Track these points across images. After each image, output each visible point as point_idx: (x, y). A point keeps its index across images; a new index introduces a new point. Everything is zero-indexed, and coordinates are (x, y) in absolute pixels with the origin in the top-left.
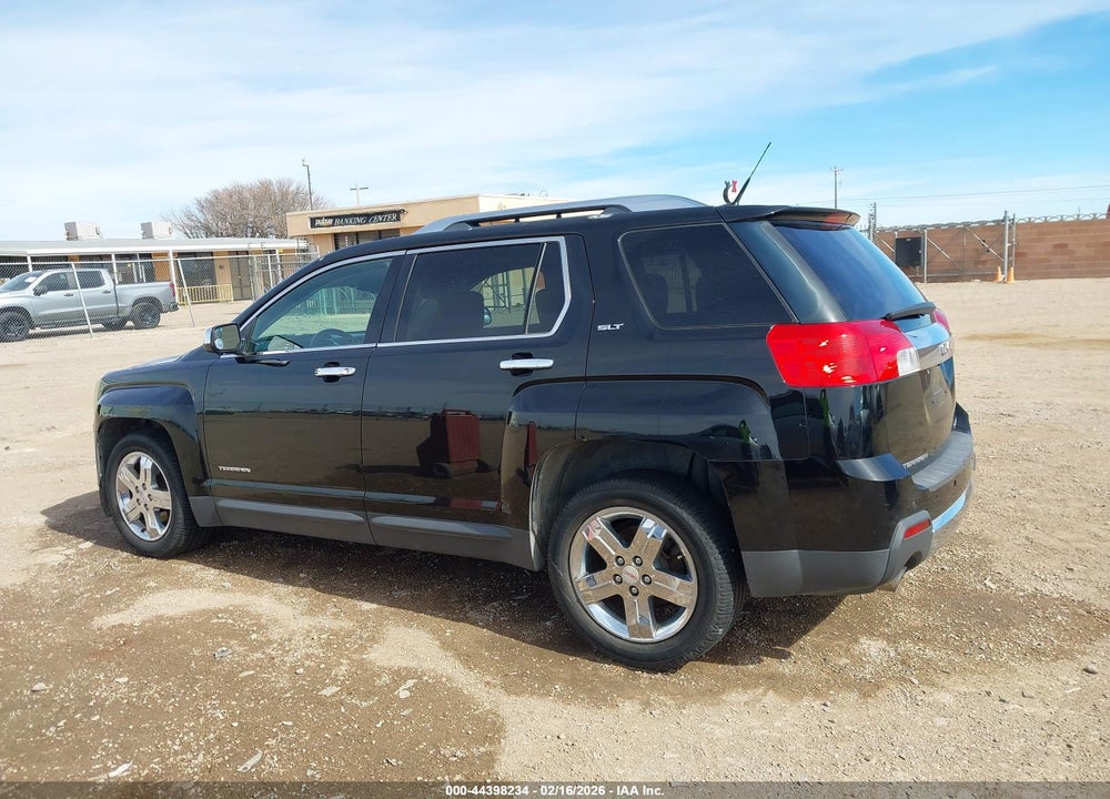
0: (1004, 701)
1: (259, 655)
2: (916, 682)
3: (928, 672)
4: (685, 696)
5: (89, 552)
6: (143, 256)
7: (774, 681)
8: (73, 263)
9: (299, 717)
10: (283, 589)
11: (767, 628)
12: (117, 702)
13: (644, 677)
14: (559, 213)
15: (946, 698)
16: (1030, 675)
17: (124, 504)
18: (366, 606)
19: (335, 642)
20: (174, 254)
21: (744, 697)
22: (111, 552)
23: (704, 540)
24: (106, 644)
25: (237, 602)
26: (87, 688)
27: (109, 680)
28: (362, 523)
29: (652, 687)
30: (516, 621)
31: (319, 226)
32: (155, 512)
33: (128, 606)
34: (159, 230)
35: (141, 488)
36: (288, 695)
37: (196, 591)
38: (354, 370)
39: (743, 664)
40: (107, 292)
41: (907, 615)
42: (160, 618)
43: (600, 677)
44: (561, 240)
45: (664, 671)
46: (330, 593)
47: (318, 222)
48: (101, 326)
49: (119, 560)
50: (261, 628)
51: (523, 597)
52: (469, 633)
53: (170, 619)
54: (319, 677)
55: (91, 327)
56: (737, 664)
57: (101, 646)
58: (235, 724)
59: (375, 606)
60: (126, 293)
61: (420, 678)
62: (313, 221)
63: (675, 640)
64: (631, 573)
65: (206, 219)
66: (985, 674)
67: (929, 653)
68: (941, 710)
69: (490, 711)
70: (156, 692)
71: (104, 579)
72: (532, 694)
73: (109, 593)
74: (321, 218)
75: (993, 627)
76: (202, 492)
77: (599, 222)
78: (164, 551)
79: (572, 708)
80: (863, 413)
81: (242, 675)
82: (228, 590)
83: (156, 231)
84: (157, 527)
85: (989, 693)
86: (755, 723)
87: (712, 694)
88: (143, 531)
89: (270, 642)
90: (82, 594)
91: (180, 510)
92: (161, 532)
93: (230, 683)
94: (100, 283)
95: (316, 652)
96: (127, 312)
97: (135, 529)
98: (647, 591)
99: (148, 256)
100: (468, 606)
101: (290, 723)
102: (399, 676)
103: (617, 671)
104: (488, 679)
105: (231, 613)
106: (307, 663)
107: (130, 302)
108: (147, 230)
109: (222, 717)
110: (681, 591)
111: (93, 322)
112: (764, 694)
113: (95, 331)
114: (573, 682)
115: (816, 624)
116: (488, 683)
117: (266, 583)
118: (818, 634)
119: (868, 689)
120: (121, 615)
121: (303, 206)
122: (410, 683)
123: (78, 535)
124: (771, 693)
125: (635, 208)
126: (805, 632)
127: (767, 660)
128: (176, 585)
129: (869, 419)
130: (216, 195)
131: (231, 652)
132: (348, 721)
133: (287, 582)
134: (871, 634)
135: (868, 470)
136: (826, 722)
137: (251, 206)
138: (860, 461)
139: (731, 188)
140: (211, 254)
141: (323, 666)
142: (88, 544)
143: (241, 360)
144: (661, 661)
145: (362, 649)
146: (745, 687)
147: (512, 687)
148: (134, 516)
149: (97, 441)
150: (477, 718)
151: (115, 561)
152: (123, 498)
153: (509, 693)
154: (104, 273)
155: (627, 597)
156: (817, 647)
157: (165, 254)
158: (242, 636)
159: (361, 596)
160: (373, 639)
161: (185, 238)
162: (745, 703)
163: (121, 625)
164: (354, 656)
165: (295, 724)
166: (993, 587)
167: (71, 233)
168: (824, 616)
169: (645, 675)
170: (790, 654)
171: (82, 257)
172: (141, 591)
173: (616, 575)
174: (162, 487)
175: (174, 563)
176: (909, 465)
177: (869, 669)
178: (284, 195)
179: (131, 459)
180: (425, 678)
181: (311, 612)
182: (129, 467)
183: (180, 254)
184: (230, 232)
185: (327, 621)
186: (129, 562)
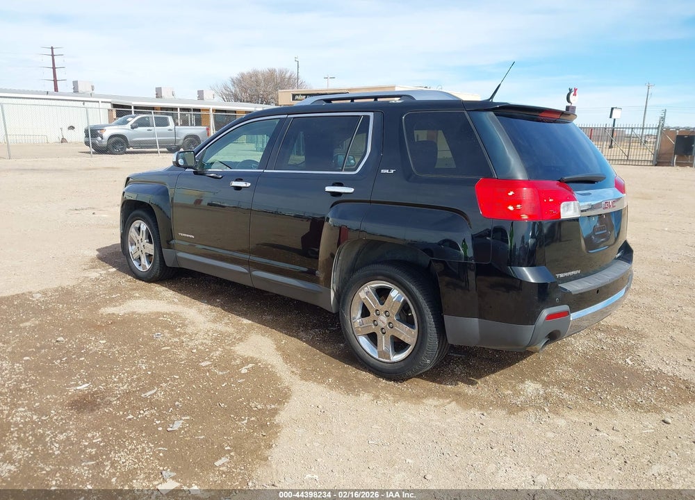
0: (598, 430)
1: (177, 340)
2: (547, 410)
3: (557, 406)
4: (402, 396)
5: (113, 274)
6: (195, 110)
7: (458, 397)
8: (153, 111)
9: (183, 374)
10: (205, 306)
11: (470, 366)
12: (96, 352)
13: (383, 382)
14: (376, 98)
15: (561, 422)
16: (624, 418)
17: (132, 249)
18: (246, 321)
19: (220, 338)
20: (213, 110)
21: (436, 403)
22: (123, 275)
23: (424, 306)
24: (102, 322)
25: (177, 310)
26: (83, 343)
27: (96, 340)
28: (246, 274)
29: (384, 388)
30: (324, 341)
31: (297, 100)
32: (147, 256)
33: (120, 304)
34: (208, 95)
35: (140, 241)
36: (183, 362)
37: (158, 301)
38: (250, 184)
39: (445, 384)
40: (170, 130)
41: (564, 372)
42: (133, 313)
43: (358, 378)
44: (371, 115)
45: (396, 380)
46: (229, 312)
47: (297, 97)
48: (166, 150)
49: (125, 280)
50: (184, 325)
51: (334, 329)
52: (295, 344)
53: (138, 314)
54: (202, 355)
55: (159, 150)
56: (441, 384)
57: (99, 323)
58: (149, 373)
59: (250, 322)
60: (181, 131)
61: (257, 364)
62: (294, 96)
63: (402, 363)
64: (383, 320)
65: (235, 91)
66: (595, 413)
67: (566, 395)
68: (555, 429)
69: (287, 388)
70: (117, 350)
71: (115, 289)
72: (314, 381)
73: (114, 296)
74: (298, 95)
75: (616, 387)
76: (169, 246)
77: (396, 105)
78: (149, 278)
79: (333, 393)
80: (531, 241)
81: (163, 349)
82: (175, 303)
83: (205, 96)
84: (146, 264)
85: (590, 424)
86: (435, 417)
87: (418, 398)
88: (140, 265)
89: (185, 333)
90: (100, 295)
91: (158, 256)
92: (148, 267)
93: (156, 352)
94: (167, 124)
95: (207, 342)
96: (180, 143)
97: (136, 264)
98: (390, 332)
99: (199, 110)
100: (301, 329)
101: (177, 377)
102: (245, 361)
103: (367, 376)
104: (294, 370)
105: (172, 316)
106: (200, 347)
107: (183, 137)
108: (201, 95)
109: (144, 368)
110: (408, 335)
111: (161, 147)
112: (449, 403)
113: (161, 152)
114: (340, 379)
115: (502, 369)
116: (293, 372)
117: (197, 302)
118: (501, 374)
119: (513, 409)
120: (115, 308)
121: (293, 86)
122: (250, 365)
123: (110, 264)
124: (454, 403)
125: (418, 98)
126: (494, 372)
127: (461, 384)
128: (150, 297)
129: (534, 245)
130: (243, 75)
131: (163, 336)
132: (208, 381)
133: (209, 303)
134: (534, 379)
135: (529, 275)
136: (478, 424)
137: (262, 84)
138: (524, 268)
139: (573, 93)
140: (235, 112)
141: (207, 350)
142: (114, 269)
143: (196, 173)
144: (395, 374)
145: (233, 344)
146: (440, 397)
147: (305, 376)
148: (136, 256)
149: (121, 212)
150: (278, 389)
151: (123, 280)
152: (132, 245)
153: (302, 379)
154: (170, 119)
155: (379, 334)
156: (495, 382)
157: (208, 110)
158: (171, 328)
159: (245, 316)
160: (241, 340)
161: (222, 101)
162: (435, 406)
163: (114, 314)
164: (228, 348)
165: (180, 378)
166: (630, 363)
167: (159, 94)
168: (510, 365)
169: (384, 381)
170: (477, 383)
171: (162, 109)
172: (131, 297)
173: (375, 321)
174: (150, 242)
175: (153, 285)
176: (562, 275)
177: (522, 398)
178: (283, 79)
179: (136, 224)
180: (260, 364)
181: (214, 321)
182: (136, 228)
183: (217, 111)
184: (249, 99)
185: (220, 327)
186: (130, 282)
